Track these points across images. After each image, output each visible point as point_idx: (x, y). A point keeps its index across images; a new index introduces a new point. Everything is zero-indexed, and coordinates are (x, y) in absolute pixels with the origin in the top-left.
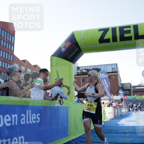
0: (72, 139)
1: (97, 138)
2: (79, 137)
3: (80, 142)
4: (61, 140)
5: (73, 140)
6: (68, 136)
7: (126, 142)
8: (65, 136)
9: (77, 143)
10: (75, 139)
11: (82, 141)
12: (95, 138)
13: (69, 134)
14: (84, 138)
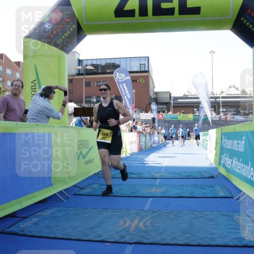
0: (59, 190)
2: (74, 186)
3: (74, 195)
4: (37, 193)
5: (60, 193)
6: (51, 185)
7: (153, 195)
8: (46, 186)
9: (69, 198)
10: (66, 190)
11: (77, 193)
12: (100, 188)
13: (53, 182)
14: (82, 188)
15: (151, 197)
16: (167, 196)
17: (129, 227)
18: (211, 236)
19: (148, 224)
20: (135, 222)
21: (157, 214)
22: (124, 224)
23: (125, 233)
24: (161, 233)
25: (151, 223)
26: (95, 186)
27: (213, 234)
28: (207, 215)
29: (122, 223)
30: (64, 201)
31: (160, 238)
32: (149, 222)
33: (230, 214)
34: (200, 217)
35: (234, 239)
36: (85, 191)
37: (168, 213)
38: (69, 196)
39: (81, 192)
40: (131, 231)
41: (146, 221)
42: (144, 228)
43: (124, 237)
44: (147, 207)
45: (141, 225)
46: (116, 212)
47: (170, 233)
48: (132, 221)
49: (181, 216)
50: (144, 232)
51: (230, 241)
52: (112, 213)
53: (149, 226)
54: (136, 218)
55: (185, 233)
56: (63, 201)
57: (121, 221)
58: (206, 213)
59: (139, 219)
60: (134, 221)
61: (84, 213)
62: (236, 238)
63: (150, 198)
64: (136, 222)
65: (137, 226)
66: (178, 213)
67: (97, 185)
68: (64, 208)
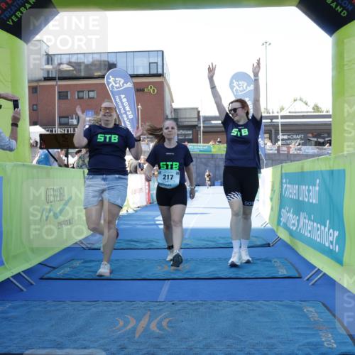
0: (15, 271)
1: (90, 267)
2: (40, 264)
3: (41, 279)
5: (17, 276)
6: (2, 263)
9: (32, 284)
10: (24, 272)
11: (46, 276)
12: (86, 267)
13: (4, 259)
14: (54, 268)
15: (168, 279)
16: (195, 277)
17: (134, 330)
18: (268, 341)
19: (164, 324)
20: (142, 322)
21: (179, 307)
22: (124, 326)
23: (126, 341)
24: (186, 338)
25: (170, 322)
26: (77, 264)
27: (271, 338)
28: (259, 307)
29: (121, 323)
30: (25, 290)
31: (184, 347)
32: (168, 320)
33: (297, 304)
34: (249, 310)
35: (304, 345)
36: (60, 273)
37: (197, 304)
38: (32, 282)
39: (52, 275)
40: (137, 336)
41: (161, 320)
42: (158, 331)
43: (125, 348)
44: (162, 297)
45: (153, 327)
46: (111, 305)
47: (201, 338)
48: (139, 320)
49: (218, 310)
50: (158, 338)
51: (299, 350)
52: (105, 308)
53: (166, 327)
54: (144, 315)
55: (226, 337)
56: (22, 290)
57: (120, 320)
58: (258, 303)
59: (150, 316)
60: (141, 320)
61: (58, 310)
62: (308, 344)
63: (166, 281)
64: (144, 322)
65: (146, 329)
66: (213, 304)
67: (80, 262)
68: (24, 302)
